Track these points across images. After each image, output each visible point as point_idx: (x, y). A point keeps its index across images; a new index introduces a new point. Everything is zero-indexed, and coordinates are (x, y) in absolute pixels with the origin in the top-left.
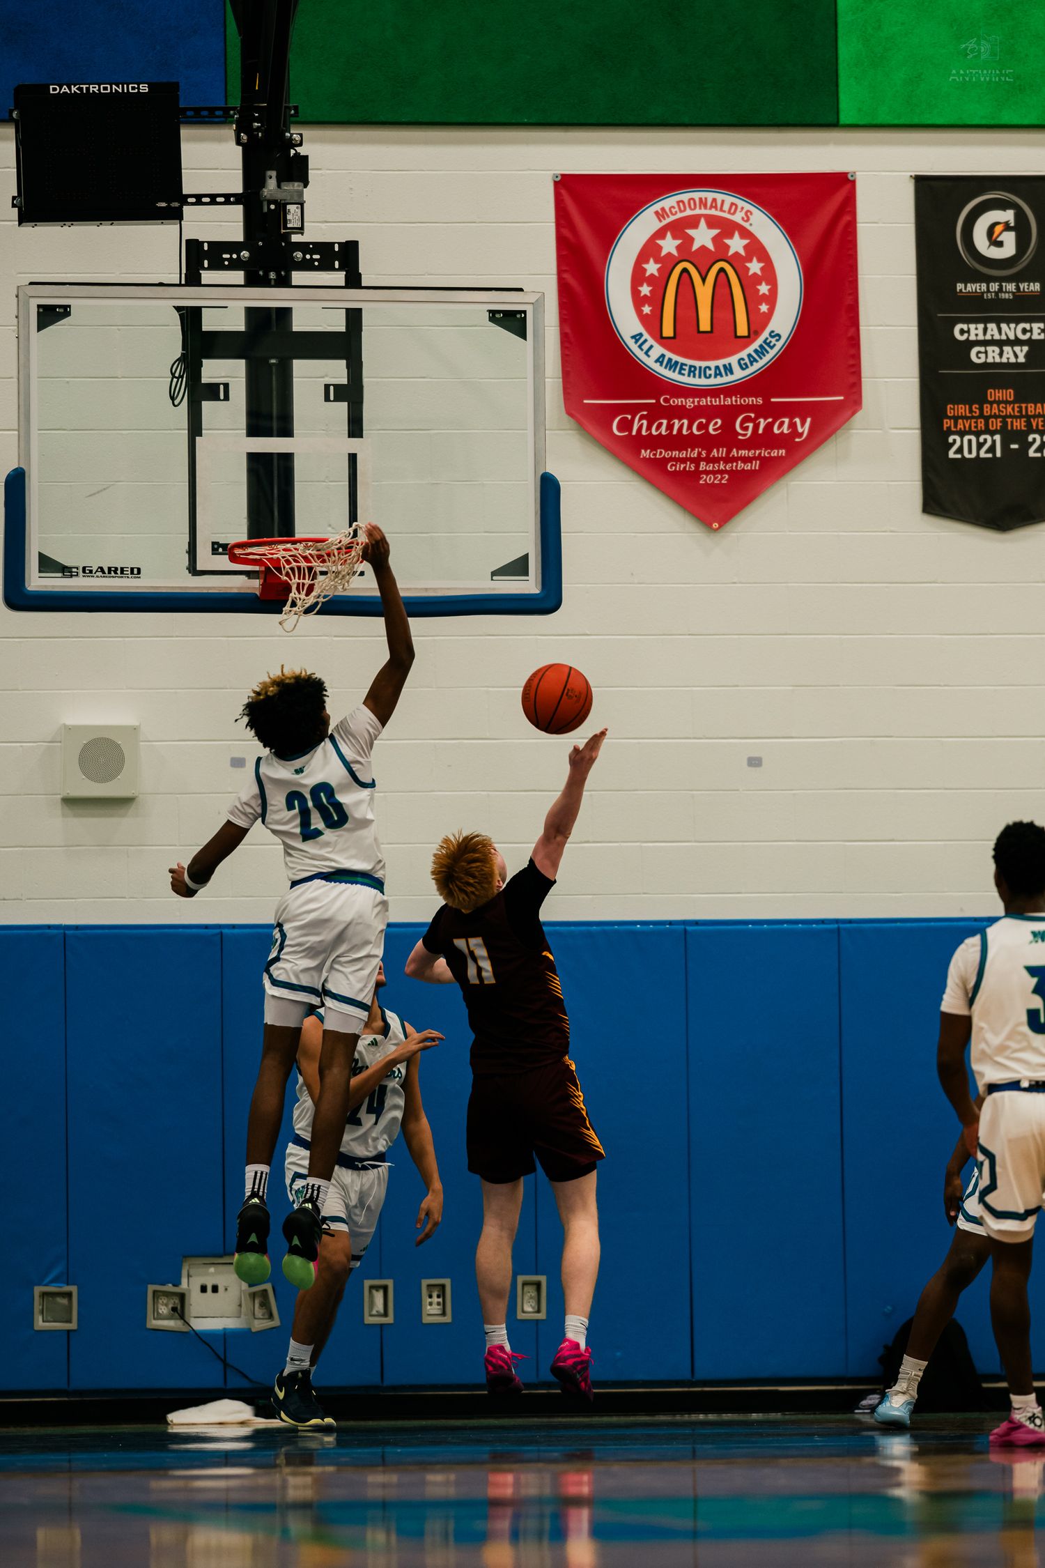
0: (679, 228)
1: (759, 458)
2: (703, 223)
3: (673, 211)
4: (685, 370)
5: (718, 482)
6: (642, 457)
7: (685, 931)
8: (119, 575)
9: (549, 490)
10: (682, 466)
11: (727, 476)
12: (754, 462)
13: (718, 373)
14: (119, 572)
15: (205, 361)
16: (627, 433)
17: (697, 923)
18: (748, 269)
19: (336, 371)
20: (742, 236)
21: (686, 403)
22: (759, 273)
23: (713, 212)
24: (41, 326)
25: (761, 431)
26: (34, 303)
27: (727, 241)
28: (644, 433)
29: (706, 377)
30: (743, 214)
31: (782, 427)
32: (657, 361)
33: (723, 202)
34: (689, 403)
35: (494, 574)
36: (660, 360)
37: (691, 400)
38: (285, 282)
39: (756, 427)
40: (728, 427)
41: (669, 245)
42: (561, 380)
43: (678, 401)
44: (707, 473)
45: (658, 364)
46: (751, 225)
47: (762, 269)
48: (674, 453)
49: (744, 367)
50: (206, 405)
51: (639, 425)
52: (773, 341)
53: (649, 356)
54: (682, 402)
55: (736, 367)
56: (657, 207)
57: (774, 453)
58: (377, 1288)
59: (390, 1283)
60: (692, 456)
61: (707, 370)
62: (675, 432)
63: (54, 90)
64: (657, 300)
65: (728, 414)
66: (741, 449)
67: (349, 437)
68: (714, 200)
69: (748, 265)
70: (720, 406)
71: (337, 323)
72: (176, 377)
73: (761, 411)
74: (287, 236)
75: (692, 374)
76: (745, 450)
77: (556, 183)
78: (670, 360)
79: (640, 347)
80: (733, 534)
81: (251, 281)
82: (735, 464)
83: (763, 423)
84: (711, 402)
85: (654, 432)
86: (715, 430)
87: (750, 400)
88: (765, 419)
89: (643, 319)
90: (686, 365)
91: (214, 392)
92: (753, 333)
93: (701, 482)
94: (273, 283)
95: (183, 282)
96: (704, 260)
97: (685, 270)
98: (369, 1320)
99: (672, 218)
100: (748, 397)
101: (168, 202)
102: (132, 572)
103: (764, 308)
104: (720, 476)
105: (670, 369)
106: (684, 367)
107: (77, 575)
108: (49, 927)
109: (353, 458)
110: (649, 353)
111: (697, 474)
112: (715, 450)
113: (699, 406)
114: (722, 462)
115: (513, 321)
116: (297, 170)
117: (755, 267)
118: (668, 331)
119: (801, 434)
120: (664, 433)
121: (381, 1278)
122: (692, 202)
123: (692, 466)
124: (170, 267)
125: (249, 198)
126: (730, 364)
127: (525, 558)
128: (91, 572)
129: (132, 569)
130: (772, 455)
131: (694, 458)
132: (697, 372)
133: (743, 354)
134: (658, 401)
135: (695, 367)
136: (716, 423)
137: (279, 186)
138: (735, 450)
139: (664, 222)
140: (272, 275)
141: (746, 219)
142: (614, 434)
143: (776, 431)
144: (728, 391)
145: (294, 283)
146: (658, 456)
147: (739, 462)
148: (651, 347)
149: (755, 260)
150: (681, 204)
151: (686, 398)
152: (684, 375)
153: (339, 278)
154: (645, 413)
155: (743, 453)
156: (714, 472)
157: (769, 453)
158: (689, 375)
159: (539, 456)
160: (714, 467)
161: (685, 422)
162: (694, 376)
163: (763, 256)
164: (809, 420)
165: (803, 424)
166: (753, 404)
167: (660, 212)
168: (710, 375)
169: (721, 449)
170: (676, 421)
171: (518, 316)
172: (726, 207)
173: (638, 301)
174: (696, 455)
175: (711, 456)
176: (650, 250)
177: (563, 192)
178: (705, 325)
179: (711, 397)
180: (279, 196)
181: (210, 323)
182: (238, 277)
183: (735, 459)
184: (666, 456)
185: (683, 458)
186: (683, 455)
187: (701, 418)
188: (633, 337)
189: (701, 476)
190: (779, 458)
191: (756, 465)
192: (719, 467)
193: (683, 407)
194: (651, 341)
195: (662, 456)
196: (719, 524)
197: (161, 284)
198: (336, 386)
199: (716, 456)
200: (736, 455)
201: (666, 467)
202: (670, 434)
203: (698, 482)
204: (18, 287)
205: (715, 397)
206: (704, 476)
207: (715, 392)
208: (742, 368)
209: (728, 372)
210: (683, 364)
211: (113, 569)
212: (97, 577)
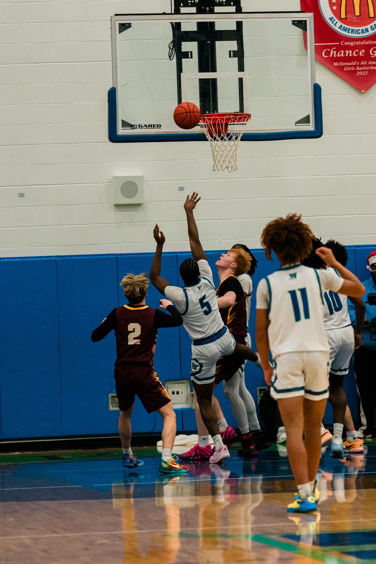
4: (350, 31)
5: (364, 74)
6: (334, 65)
7: (355, 249)
8: (153, 128)
9: (317, 90)
10: (350, 68)
11: (367, 72)
13: (363, 32)
14: (152, 126)
15: (182, 43)
16: (328, 56)
17: (359, 246)
19: (233, 45)
21: (351, 44)
24: (120, 32)
26: (117, 23)
28: (335, 56)
29: (358, 34)
32: (339, 28)
34: (352, 44)
35: (296, 123)
36: (340, 27)
37: (353, 43)
38: (212, 12)
40: (367, 52)
42: (303, 36)
43: (348, 43)
44: (359, 71)
45: (340, 29)
48: (347, 63)
49: (373, 29)
50: (184, 61)
51: (333, 53)
53: (336, 26)
54: (349, 43)
55: (369, 29)
60: (354, 64)
61: (359, 31)
62: (347, 55)
64: (339, 4)
65: (368, 48)
66: (372, 61)
67: (239, 71)
70: (364, 45)
71: (234, 27)
72: (171, 49)
75: (353, 32)
76: (374, 61)
78: (344, 27)
79: (332, 22)
80: (370, 95)
81: (200, 11)
82: (370, 67)
84: (360, 43)
85: (339, 56)
86: (362, 54)
89: (333, 11)
91: (186, 55)
92: (375, 16)
93: (357, 74)
94: (208, 12)
95: (173, 12)
100: (375, 41)
102: (158, 127)
104: (364, 72)
105: (344, 31)
106: (350, 30)
107: (137, 128)
108: (110, 255)
109: (241, 80)
110: (336, 25)
111: (355, 71)
112: (362, 62)
113: (356, 45)
114: (365, 67)
118: (343, 16)
120: (342, 56)
123: (353, 68)
126: (367, 28)
127: (308, 116)
128: (142, 127)
129: (158, 125)
131: (354, 65)
132: (355, 32)
133: (373, 24)
134: (340, 43)
135: (354, 30)
136: (362, 52)
138: (370, 62)
140: (208, 9)
142: (323, 57)
144: (367, 39)
145: (215, 12)
146: (340, 65)
147: (372, 66)
148: (337, 22)
151: (350, 42)
152: (349, 33)
153: (233, 9)
154: (335, 48)
155: (373, 63)
156: (362, 71)
158: (352, 33)
159: (313, 77)
160: (362, 68)
161: (351, 51)
162: (354, 33)
168: (360, 33)
169: (365, 62)
170: (347, 51)
171: (303, 22)
173: (331, 4)
174: (355, 64)
175: (361, 64)
178: (357, 13)
179: (360, 41)
181: (184, 28)
182: (194, 10)
183: (370, 65)
184: (344, 65)
185: (350, 65)
186: (350, 64)
187: (358, 50)
188: (330, 19)
189: (357, 72)
192: (364, 68)
193: (350, 45)
194: (337, 20)
195: (342, 65)
196: (365, 91)
197: (164, 14)
198: (233, 51)
199: (363, 64)
200: (370, 64)
201: (344, 69)
202: (345, 56)
203: (356, 75)
204: (111, 17)
205: (362, 41)
206: (359, 72)
207: (361, 39)
208: (372, 30)
209: (367, 31)
210: (349, 29)
211: (150, 125)
212: (144, 128)
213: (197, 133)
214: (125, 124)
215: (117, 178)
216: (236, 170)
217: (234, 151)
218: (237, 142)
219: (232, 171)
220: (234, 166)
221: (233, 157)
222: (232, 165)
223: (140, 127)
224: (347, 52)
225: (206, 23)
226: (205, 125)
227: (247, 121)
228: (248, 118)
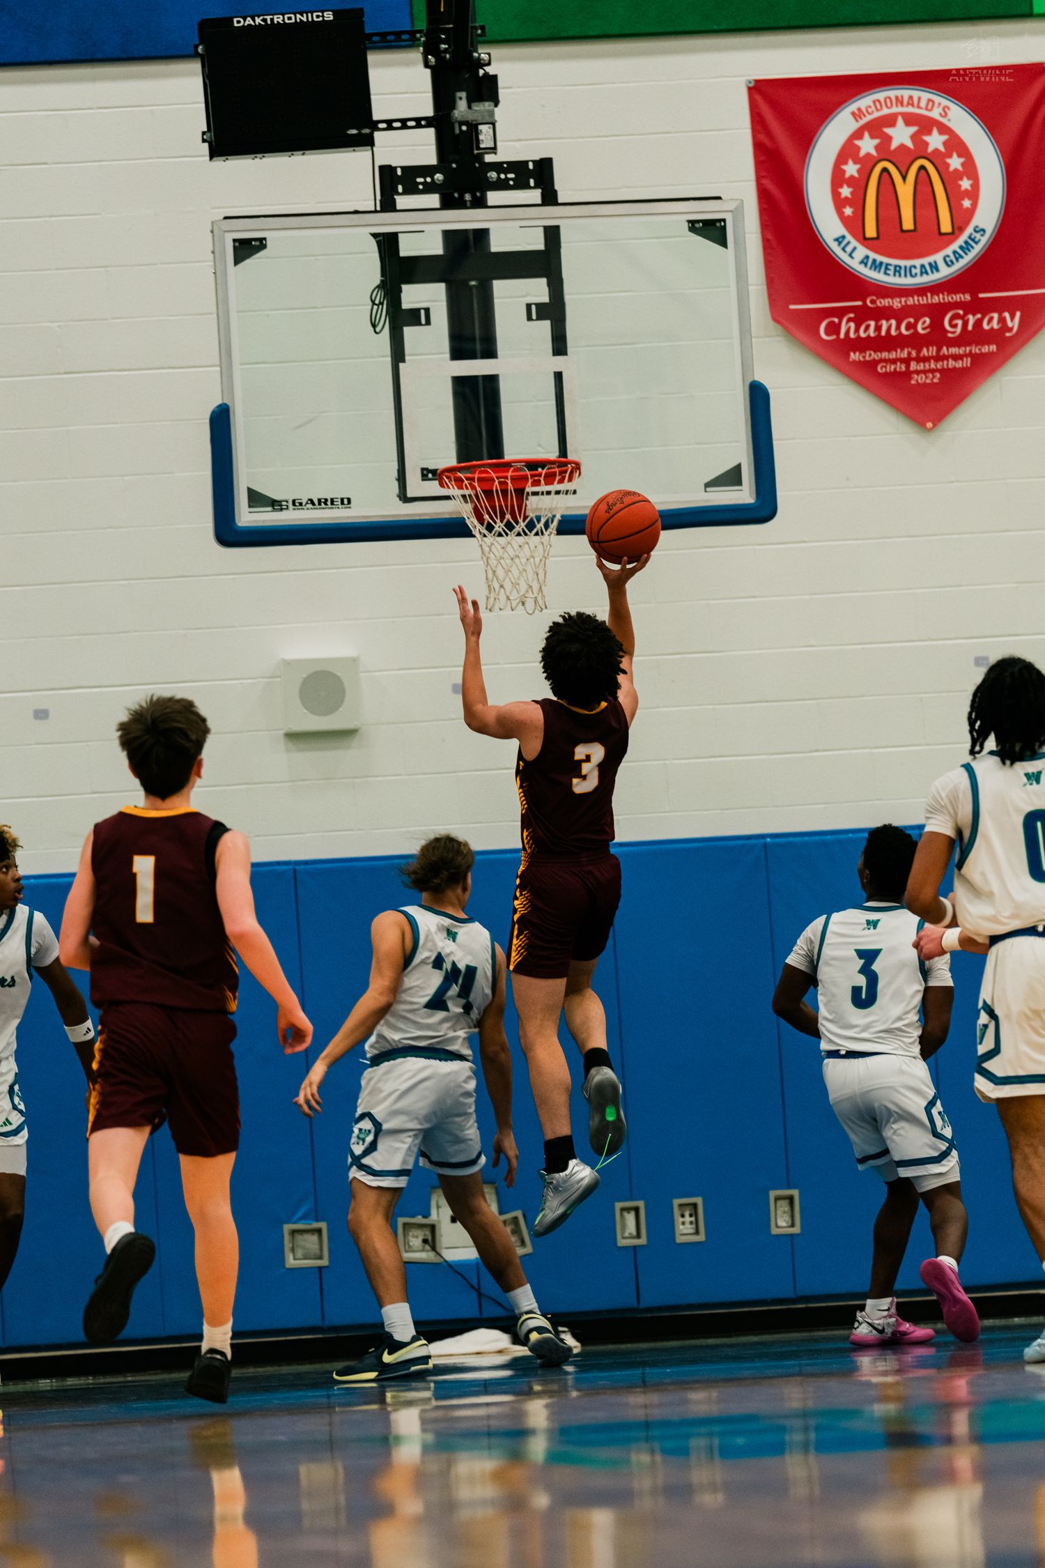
0: (876, 128)
1: (970, 354)
2: (900, 121)
3: (870, 110)
4: (889, 270)
5: (930, 382)
6: (851, 360)
8: (330, 506)
9: (758, 398)
10: (893, 367)
11: (938, 375)
12: (965, 359)
13: (924, 271)
14: (329, 503)
15: (404, 287)
16: (834, 337)
18: (948, 165)
19: (537, 289)
20: (941, 133)
21: (893, 303)
22: (960, 168)
23: (910, 109)
24: (237, 261)
25: (970, 327)
26: (230, 238)
27: (927, 138)
28: (852, 335)
29: (911, 275)
30: (940, 110)
31: (992, 322)
32: (862, 262)
33: (919, 99)
34: (896, 303)
35: (708, 485)
36: (864, 262)
37: (898, 300)
38: (480, 203)
39: (965, 324)
40: (937, 325)
41: (867, 145)
42: (765, 287)
43: (885, 302)
44: (918, 372)
45: (863, 265)
46: (949, 120)
47: (963, 165)
48: (884, 354)
49: (950, 263)
50: (408, 331)
51: (847, 327)
52: (978, 236)
53: (853, 258)
54: (889, 302)
55: (941, 265)
56: (853, 107)
57: (985, 349)
58: (628, 1210)
59: (641, 1204)
60: (902, 356)
61: (913, 268)
62: (883, 333)
63: (238, 22)
64: (859, 202)
65: (937, 313)
66: (951, 347)
67: (554, 355)
68: (911, 98)
69: (949, 161)
70: (928, 305)
71: (536, 242)
72: (376, 305)
73: (969, 308)
74: (480, 158)
75: (897, 274)
76: (955, 348)
77: (750, 89)
78: (874, 261)
79: (844, 249)
80: (948, 433)
81: (447, 204)
82: (945, 362)
83: (971, 319)
84: (918, 300)
85: (862, 335)
86: (923, 329)
87: (958, 297)
88: (974, 315)
89: (845, 220)
90: (890, 265)
91: (415, 317)
92: (957, 229)
93: (913, 382)
94: (468, 204)
95: (378, 208)
96: (903, 158)
97: (885, 170)
98: (622, 1242)
99: (869, 118)
100: (955, 294)
101: (359, 128)
102: (342, 503)
103: (967, 203)
104: (931, 375)
105: (875, 270)
106: (889, 267)
107: (287, 508)
108: (278, 863)
109: (558, 376)
110: (854, 255)
111: (908, 374)
112: (925, 350)
113: (907, 305)
114: (932, 361)
115: (713, 230)
116: (487, 90)
117: (955, 163)
118: (871, 231)
119: (1011, 329)
120: (872, 335)
121: (632, 1199)
122: (888, 101)
123: (902, 366)
124: (365, 194)
125: (441, 121)
126: (935, 262)
127: (739, 467)
128: (301, 504)
129: (342, 500)
130: (983, 351)
131: (905, 358)
132: (903, 272)
133: (949, 251)
134: (865, 302)
135: (900, 267)
136: (924, 322)
137: (470, 107)
138: (945, 348)
139: (862, 122)
140: (468, 197)
141: (943, 114)
142: (823, 340)
143: (986, 326)
144: (935, 288)
145: (490, 204)
146: (867, 358)
147: (950, 360)
148: (855, 249)
149: (955, 155)
150: (877, 103)
151: (892, 298)
152: (889, 275)
153: (535, 195)
154: (852, 315)
155: (954, 350)
156: (925, 372)
157: (980, 349)
158: (894, 275)
159: (746, 365)
160: (924, 366)
161: (893, 322)
162: (900, 276)
163: (963, 150)
164: (1018, 314)
165: (1012, 318)
166: (961, 302)
167: (856, 112)
168: (916, 274)
169: (931, 348)
170: (884, 322)
171: (718, 224)
172: (923, 104)
173: (839, 203)
174: (906, 355)
175: (921, 355)
176: (848, 151)
177: (758, 97)
178: (908, 224)
179: (918, 296)
180: (470, 116)
181: (408, 248)
182: (433, 200)
183: (946, 358)
184: (876, 358)
185: (893, 359)
186: (893, 355)
187: (911, 317)
188: (836, 240)
189: (913, 376)
190: (992, 354)
191: (967, 362)
192: (930, 366)
193: (890, 308)
194: (854, 243)
195: (872, 358)
196: (933, 423)
197: (356, 212)
198: (537, 305)
199: (926, 354)
200: (946, 353)
201: (876, 367)
202: (879, 336)
203: (910, 383)
204: (213, 222)
205: (922, 296)
206: (916, 376)
207: (921, 291)
208: (948, 265)
209: (934, 271)
210: (887, 265)
211: (323, 500)
212: (308, 509)
213: (448, 516)
214: (256, 499)
215: (287, 663)
216: (543, 607)
217: (541, 560)
218: (546, 537)
219: (537, 611)
220: (539, 599)
221: (537, 575)
222: (536, 595)
223: (297, 504)
224: (884, 324)
225: (466, 231)
226: (464, 496)
227: (570, 480)
228: (572, 473)
